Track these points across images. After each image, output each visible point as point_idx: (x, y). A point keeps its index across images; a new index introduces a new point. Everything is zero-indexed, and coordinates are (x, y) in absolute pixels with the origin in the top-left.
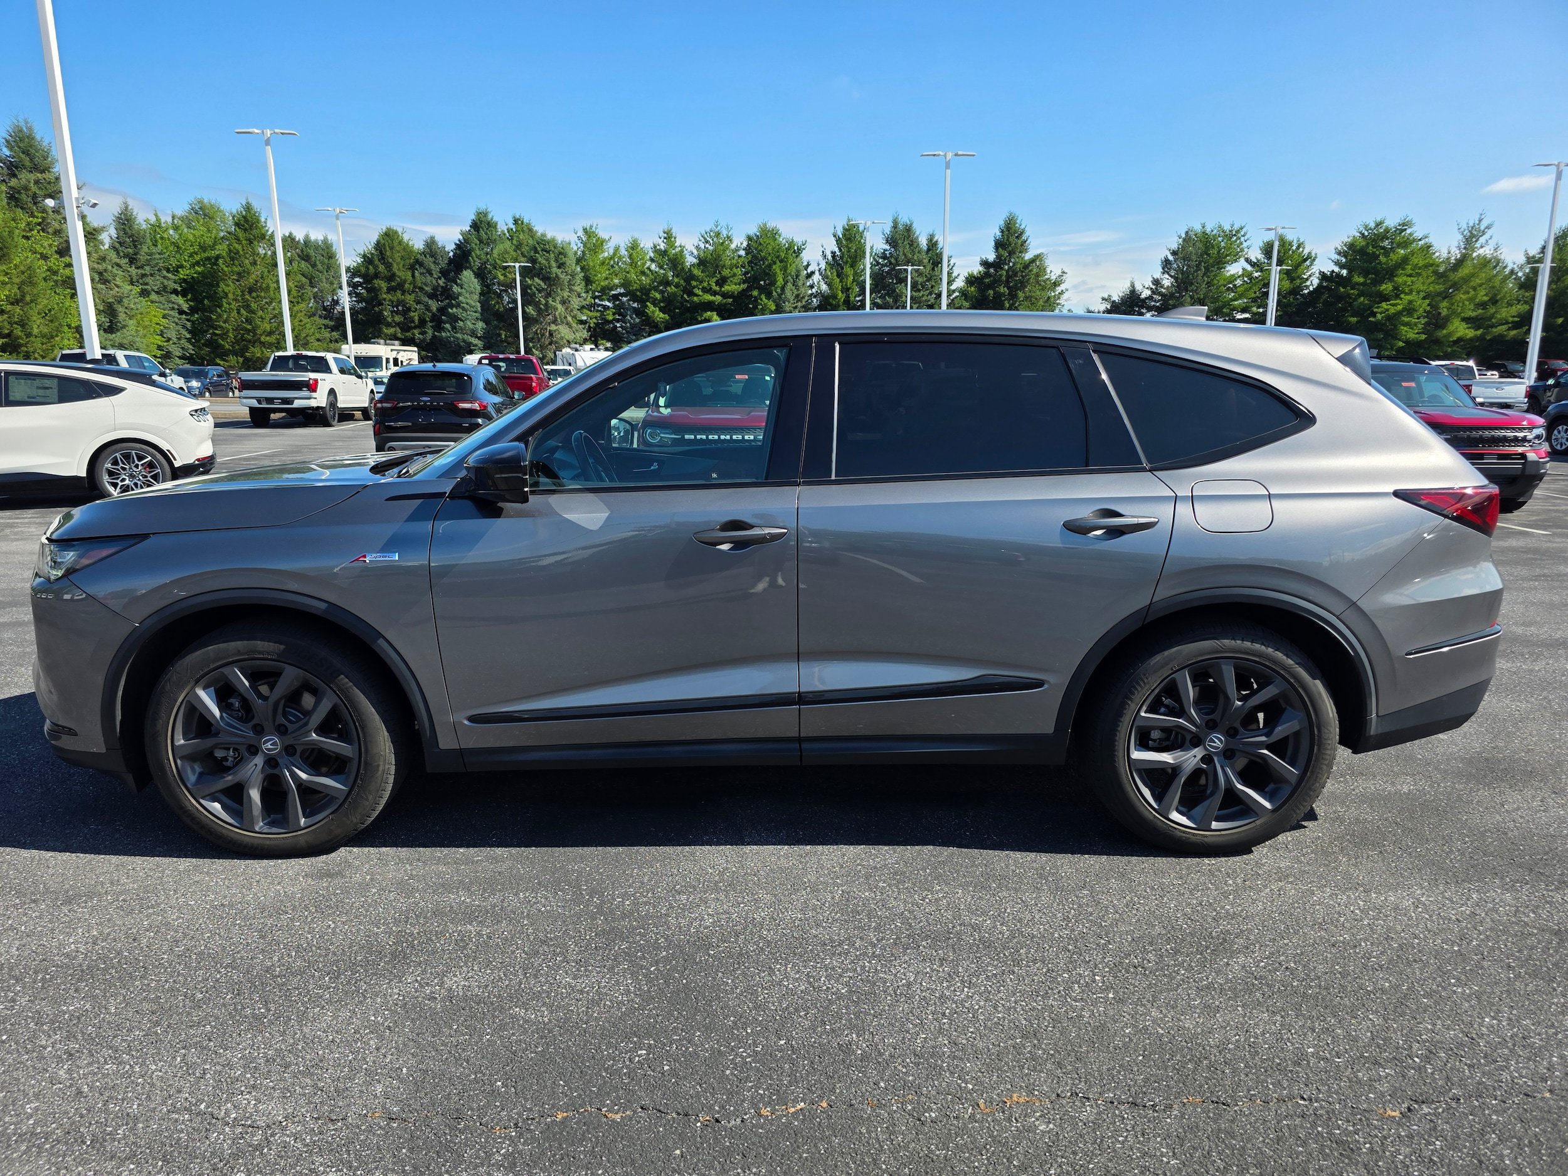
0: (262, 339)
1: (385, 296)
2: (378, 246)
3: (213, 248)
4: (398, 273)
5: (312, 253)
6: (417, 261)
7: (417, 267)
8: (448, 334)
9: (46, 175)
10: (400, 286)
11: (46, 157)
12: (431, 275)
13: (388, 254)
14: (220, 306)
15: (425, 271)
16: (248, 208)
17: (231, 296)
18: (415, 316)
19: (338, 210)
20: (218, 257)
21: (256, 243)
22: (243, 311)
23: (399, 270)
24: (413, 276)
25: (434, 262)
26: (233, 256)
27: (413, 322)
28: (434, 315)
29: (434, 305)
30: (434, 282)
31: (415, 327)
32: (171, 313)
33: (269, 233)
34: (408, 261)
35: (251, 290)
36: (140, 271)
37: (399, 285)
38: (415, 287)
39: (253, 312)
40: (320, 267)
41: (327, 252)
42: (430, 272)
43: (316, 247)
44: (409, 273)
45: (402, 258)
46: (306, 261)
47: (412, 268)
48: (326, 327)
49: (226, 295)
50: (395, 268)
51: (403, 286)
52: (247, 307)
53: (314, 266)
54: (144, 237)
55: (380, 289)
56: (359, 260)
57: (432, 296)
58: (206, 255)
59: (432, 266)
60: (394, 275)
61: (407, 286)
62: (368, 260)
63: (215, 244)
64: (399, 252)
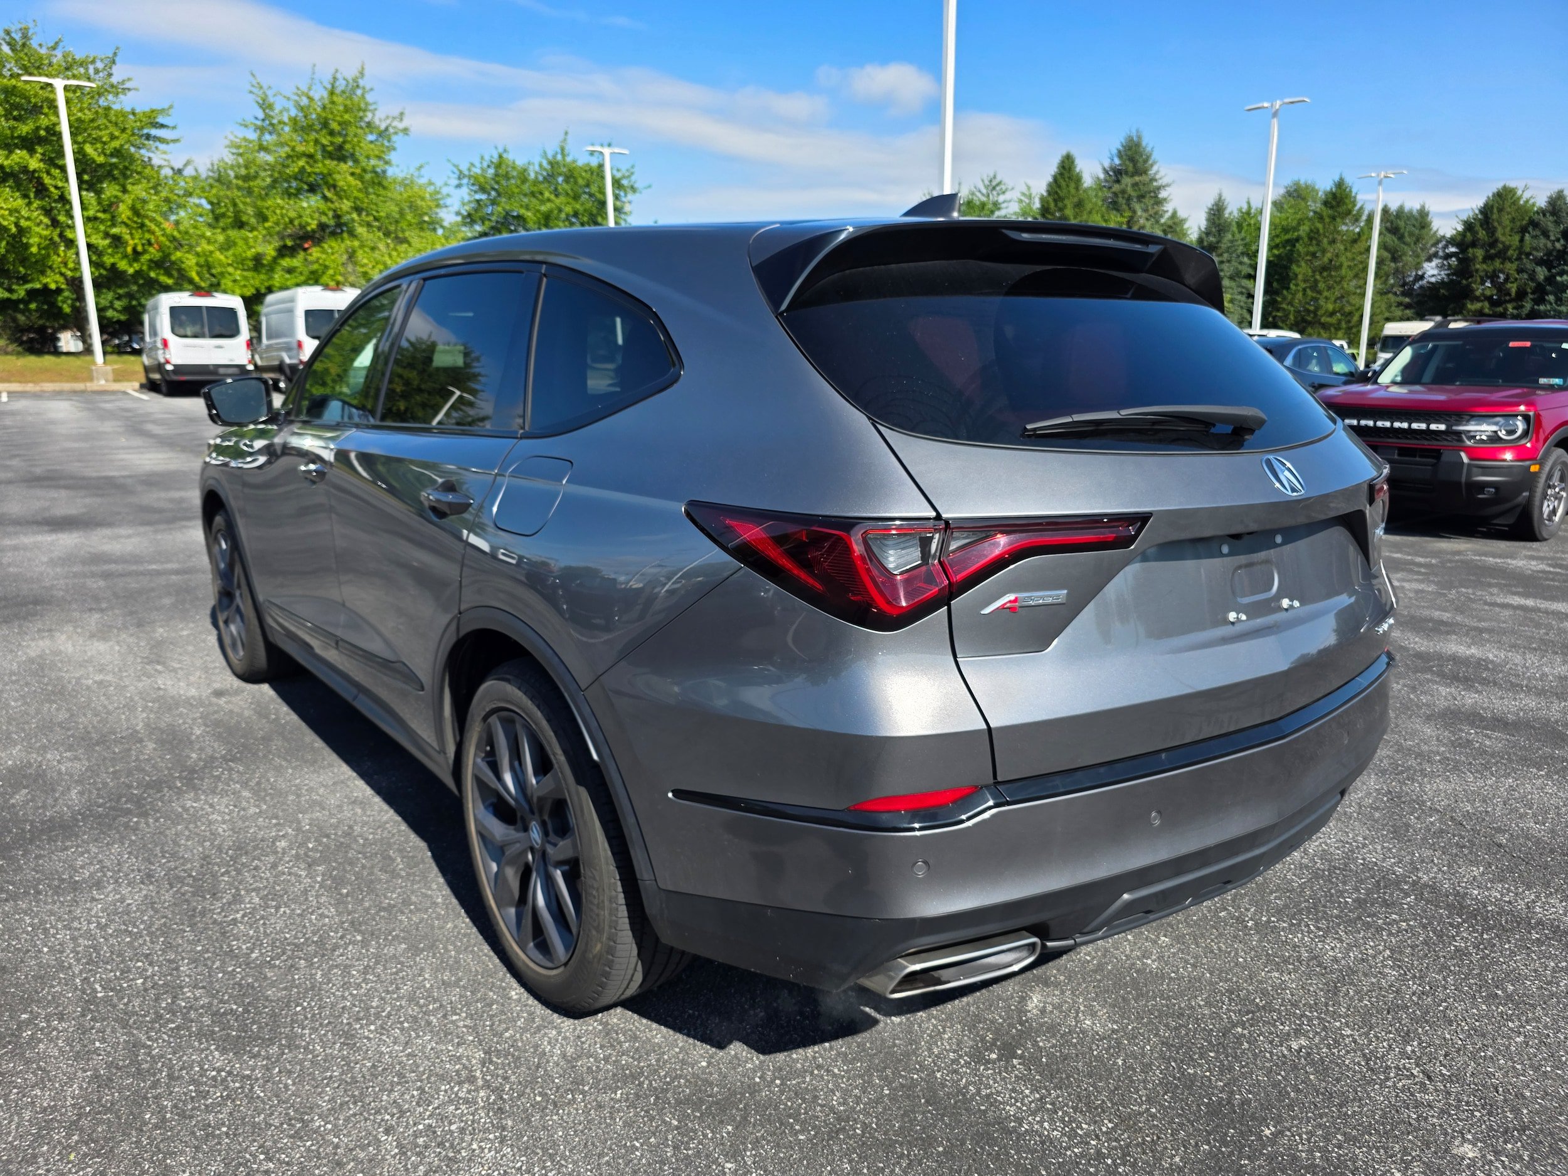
0: (1323, 320)
1: (1478, 266)
2: (1486, 211)
3: (1295, 229)
4: (1502, 238)
5: (1401, 224)
6: (1534, 224)
7: (1530, 229)
8: (1549, 307)
9: (1144, 178)
10: (1503, 255)
11: (1146, 161)
12: (1547, 237)
13: (1495, 216)
14: (1288, 288)
15: (1538, 233)
16: (1340, 184)
17: (1300, 277)
18: (1513, 288)
19: (1382, 174)
20: (1297, 240)
21: (1338, 220)
22: (1309, 292)
23: (1504, 234)
24: (1522, 240)
25: (1556, 222)
26: (1313, 236)
27: (1510, 295)
28: (1539, 285)
29: (1541, 273)
30: (1549, 245)
31: (1510, 301)
32: (1239, 297)
33: (1357, 208)
34: (1518, 224)
35: (1324, 269)
36: (1221, 259)
37: (1500, 252)
38: (1521, 253)
39: (1320, 292)
40: (1407, 239)
41: (1422, 220)
42: (1546, 234)
43: (1410, 216)
44: (1517, 238)
45: (1513, 220)
46: (1394, 234)
47: (1523, 230)
48: (1400, 304)
49: (1296, 275)
50: (1499, 234)
51: (1505, 253)
52: (1314, 287)
53: (1401, 238)
54: (1230, 224)
55: (1475, 257)
56: (1460, 228)
57: (1540, 262)
58: (1287, 237)
59: (1551, 226)
60: (1497, 241)
61: (1510, 252)
62: (1469, 226)
63: (1299, 224)
64: (1508, 213)
